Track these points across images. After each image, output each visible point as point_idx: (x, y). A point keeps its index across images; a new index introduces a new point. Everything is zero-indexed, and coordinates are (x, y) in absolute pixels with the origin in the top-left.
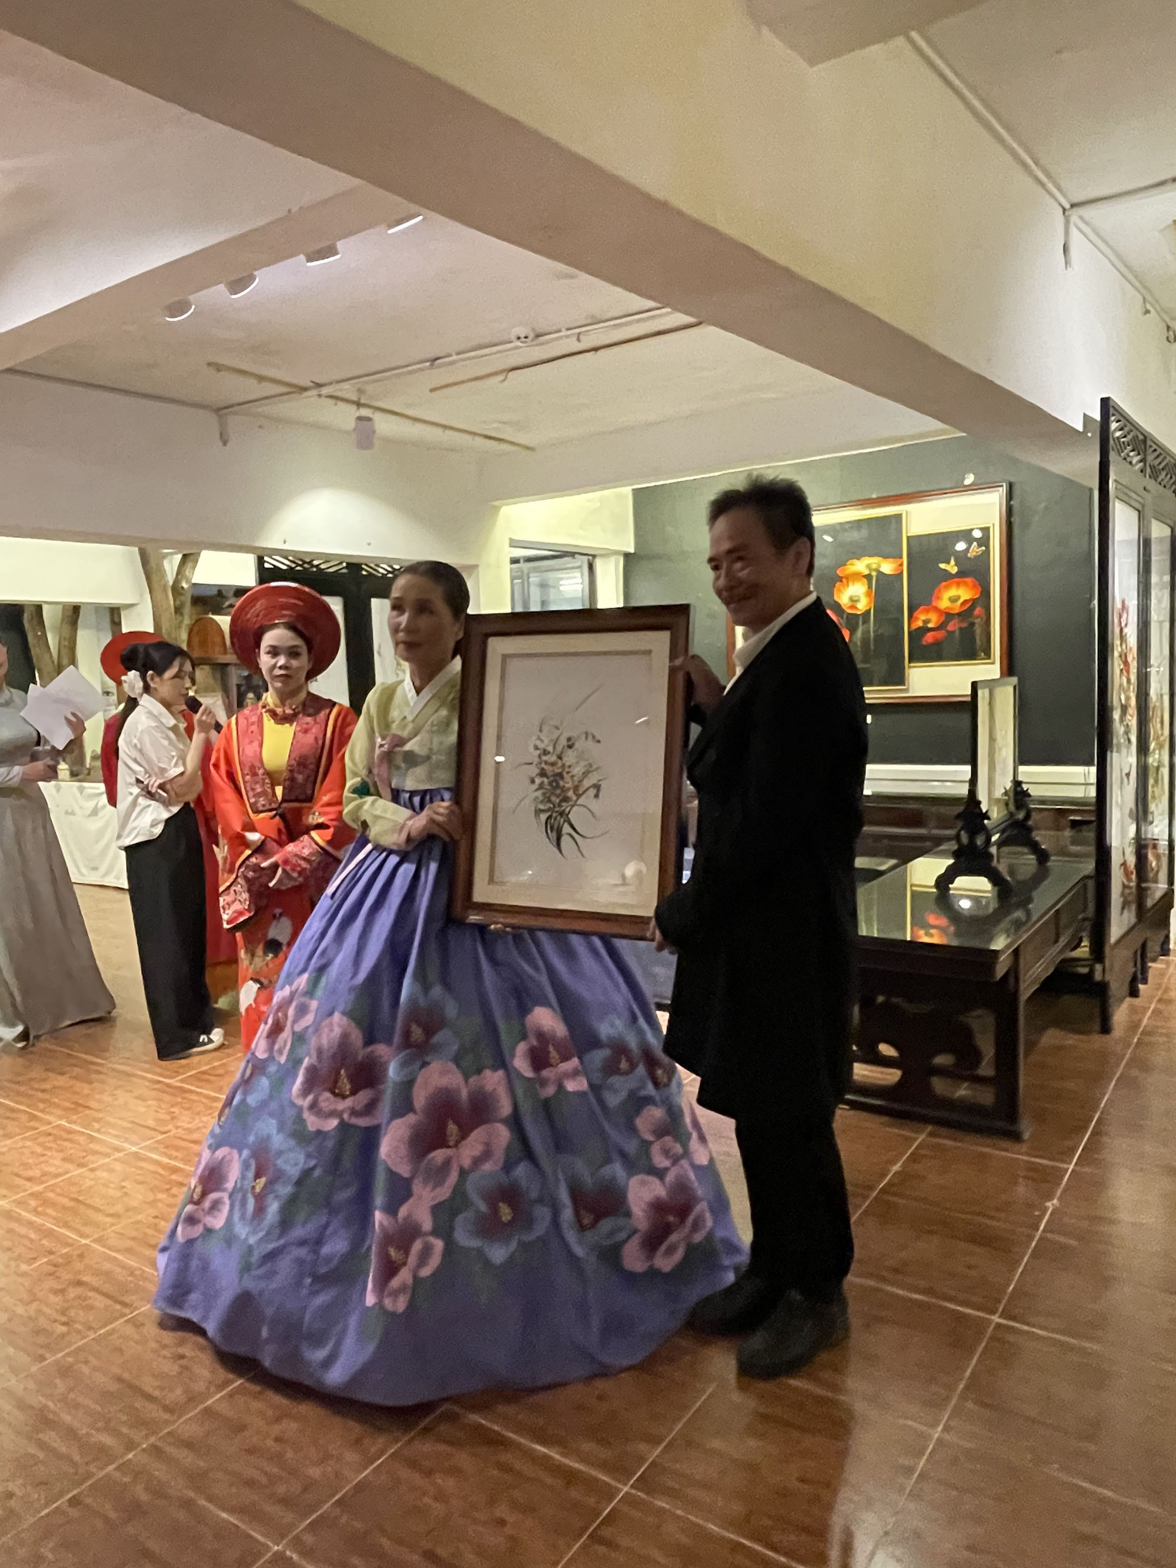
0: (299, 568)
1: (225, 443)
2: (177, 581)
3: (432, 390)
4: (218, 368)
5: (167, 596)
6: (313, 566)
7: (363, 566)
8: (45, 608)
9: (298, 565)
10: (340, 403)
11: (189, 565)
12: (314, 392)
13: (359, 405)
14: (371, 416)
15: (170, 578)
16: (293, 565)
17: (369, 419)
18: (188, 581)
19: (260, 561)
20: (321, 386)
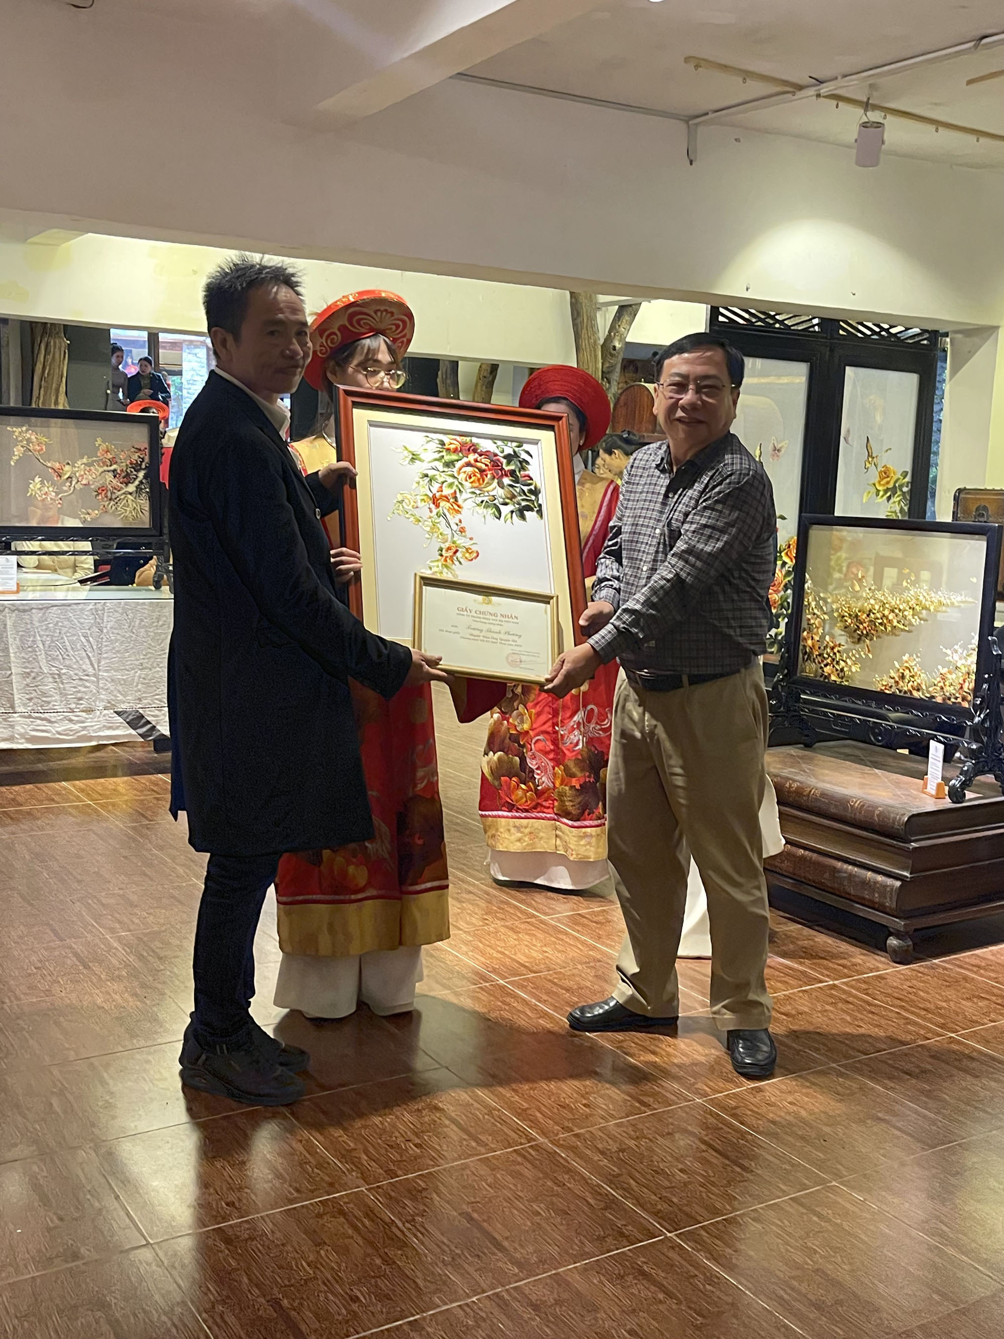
0: (759, 323)
1: (691, 164)
2: (609, 339)
3: (969, 82)
4: (698, 63)
5: (596, 356)
6: (778, 321)
7: (841, 323)
8: (460, 363)
9: (760, 319)
10: (840, 104)
11: (626, 318)
12: (812, 92)
13: (867, 106)
14: (881, 121)
15: (602, 336)
16: (754, 320)
17: (879, 125)
18: (622, 339)
19: (714, 312)
20: (822, 82)
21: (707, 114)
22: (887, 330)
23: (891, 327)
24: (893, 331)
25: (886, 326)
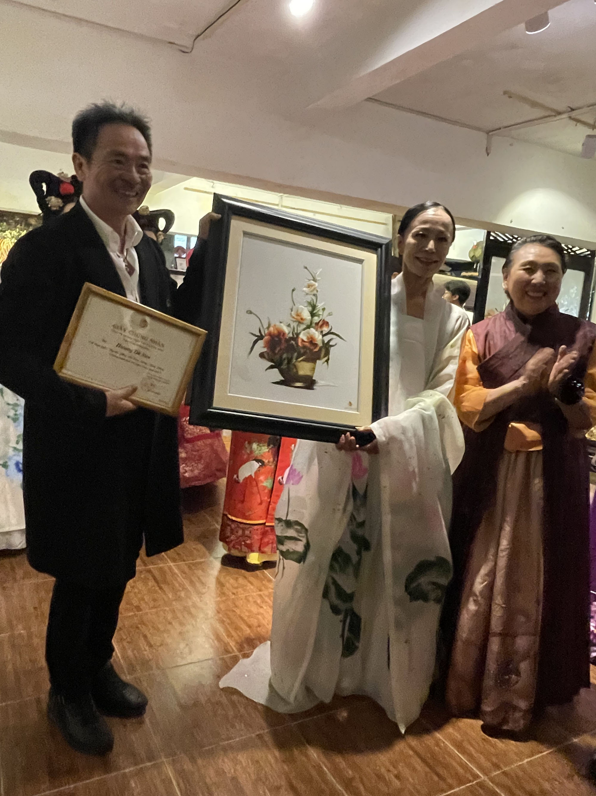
1: (488, 155)
4: (510, 95)
9: (509, 239)
10: (578, 124)
12: (565, 116)
13: (593, 126)
16: (507, 239)
19: (489, 234)
20: (573, 110)
21: (500, 129)
22: (571, 249)
23: (573, 247)
24: (574, 249)
25: (570, 247)
